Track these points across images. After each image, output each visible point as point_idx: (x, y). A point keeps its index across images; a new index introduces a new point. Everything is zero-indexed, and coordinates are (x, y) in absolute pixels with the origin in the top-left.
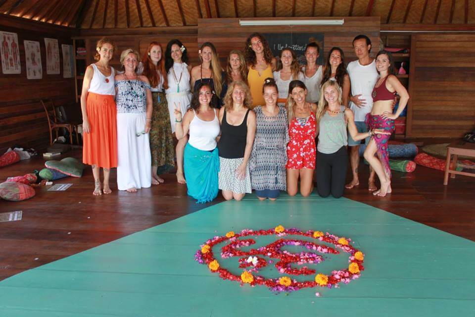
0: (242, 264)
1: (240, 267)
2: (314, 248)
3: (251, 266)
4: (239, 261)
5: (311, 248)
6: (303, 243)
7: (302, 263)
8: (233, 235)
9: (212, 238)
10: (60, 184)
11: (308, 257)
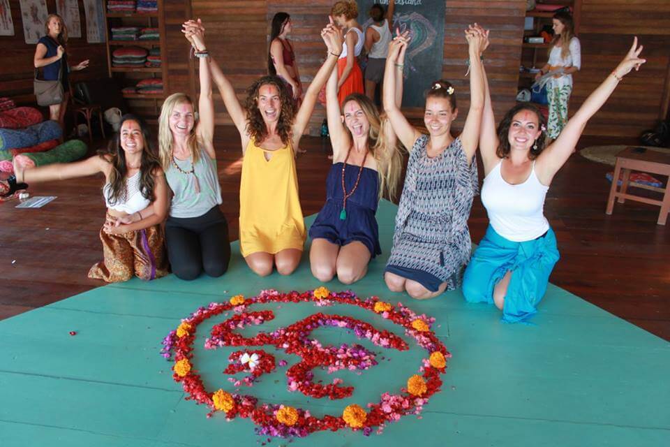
0: (231, 365)
1: (226, 372)
2: (368, 334)
3: (245, 371)
4: (230, 359)
5: (363, 335)
6: (352, 323)
7: (335, 369)
8: (242, 302)
9: (205, 306)
10: (39, 197)
11: (350, 355)
